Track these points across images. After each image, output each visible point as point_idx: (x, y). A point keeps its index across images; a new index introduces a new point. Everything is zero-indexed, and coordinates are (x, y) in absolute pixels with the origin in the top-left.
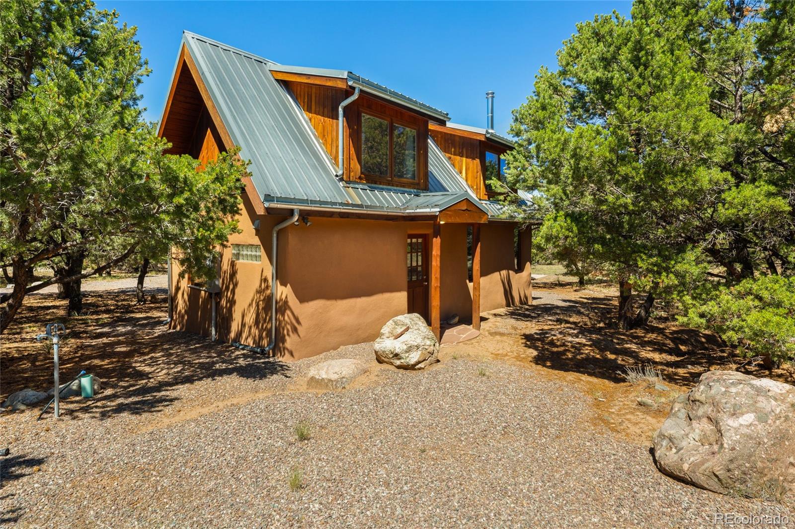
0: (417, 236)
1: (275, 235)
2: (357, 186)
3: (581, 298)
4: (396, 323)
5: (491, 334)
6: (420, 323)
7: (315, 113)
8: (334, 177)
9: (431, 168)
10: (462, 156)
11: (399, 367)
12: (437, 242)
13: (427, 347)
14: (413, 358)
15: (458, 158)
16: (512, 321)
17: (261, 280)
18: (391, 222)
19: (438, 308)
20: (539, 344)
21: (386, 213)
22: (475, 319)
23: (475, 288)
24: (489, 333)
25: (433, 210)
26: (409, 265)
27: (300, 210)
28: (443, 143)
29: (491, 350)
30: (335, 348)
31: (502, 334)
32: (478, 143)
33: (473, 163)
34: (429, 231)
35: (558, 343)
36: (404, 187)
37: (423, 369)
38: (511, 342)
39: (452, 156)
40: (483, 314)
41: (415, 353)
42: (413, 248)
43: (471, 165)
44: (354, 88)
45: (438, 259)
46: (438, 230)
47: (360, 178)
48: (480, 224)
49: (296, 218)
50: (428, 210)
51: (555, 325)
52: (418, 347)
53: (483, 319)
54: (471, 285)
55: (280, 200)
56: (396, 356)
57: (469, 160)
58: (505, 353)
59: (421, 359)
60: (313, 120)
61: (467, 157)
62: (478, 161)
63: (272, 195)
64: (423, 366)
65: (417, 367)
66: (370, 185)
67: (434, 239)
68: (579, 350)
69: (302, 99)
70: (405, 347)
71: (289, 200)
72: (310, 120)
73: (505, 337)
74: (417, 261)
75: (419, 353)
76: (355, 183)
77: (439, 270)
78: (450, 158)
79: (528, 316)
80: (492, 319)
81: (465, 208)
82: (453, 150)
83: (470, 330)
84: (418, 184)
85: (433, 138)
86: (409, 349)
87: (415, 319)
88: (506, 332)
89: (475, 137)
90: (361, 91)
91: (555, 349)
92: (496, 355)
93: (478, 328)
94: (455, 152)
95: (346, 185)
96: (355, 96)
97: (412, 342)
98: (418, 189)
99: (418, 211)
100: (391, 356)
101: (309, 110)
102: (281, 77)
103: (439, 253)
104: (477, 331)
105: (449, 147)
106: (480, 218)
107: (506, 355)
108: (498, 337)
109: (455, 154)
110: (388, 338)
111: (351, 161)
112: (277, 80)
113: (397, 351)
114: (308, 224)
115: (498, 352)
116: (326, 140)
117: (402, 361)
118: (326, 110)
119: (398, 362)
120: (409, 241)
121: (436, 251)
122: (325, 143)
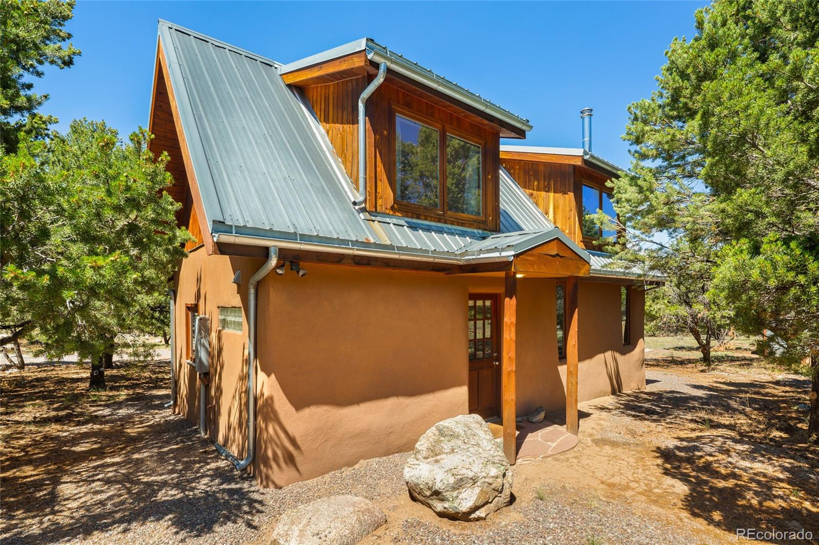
0: (483, 297)
1: (252, 291)
2: (388, 220)
3: (717, 382)
4: (441, 432)
5: (596, 442)
6: (481, 433)
7: (333, 122)
8: (352, 206)
9: (503, 205)
10: (548, 191)
11: (441, 515)
12: (510, 305)
13: (490, 481)
14: (466, 500)
15: (543, 194)
16: (627, 420)
17: (243, 361)
18: (442, 274)
19: (513, 403)
20: (687, 469)
21: (431, 260)
22: (571, 415)
23: (570, 373)
24: (593, 441)
25: (504, 254)
26: (472, 338)
27: (281, 250)
28: (522, 175)
29: (599, 474)
30: (350, 464)
31: (614, 444)
32: (571, 170)
33: (565, 199)
34: (501, 290)
35: (723, 471)
36: (462, 225)
37: (484, 519)
38: (632, 460)
39: (535, 193)
40: (583, 406)
41: (469, 491)
42: (476, 314)
43: (561, 202)
44: (376, 66)
45: (513, 329)
46: (512, 287)
47: (392, 208)
48: (577, 277)
49: (273, 262)
50: (497, 254)
51: (701, 431)
52: (474, 480)
53: (582, 415)
54: (563, 370)
55: (241, 230)
56: (437, 493)
57: (559, 195)
58: (624, 482)
59: (480, 502)
60: (330, 132)
61: (555, 192)
62: (571, 195)
63: (228, 222)
64: (483, 515)
65: (473, 516)
66: (409, 220)
67: (507, 300)
68: (770, 488)
69: (319, 106)
70: (452, 480)
71: (262, 233)
72: (328, 132)
73: (620, 450)
74: (484, 330)
75: (477, 490)
76: (384, 214)
77: (513, 346)
78: (531, 195)
79: (649, 412)
80: (596, 414)
81: (554, 252)
82: (536, 183)
83: (562, 434)
84: (485, 222)
85: (508, 171)
86: (459, 484)
87: (474, 425)
88: (619, 439)
89: (567, 162)
90: (389, 71)
91: (721, 484)
92: (609, 485)
93: (576, 429)
94: (538, 186)
95: (369, 217)
96: (380, 80)
97: (464, 471)
98: (484, 229)
99: (482, 256)
100: (428, 493)
101: (326, 120)
102: (292, 80)
103: (514, 320)
104: (574, 437)
105: (530, 181)
106: (578, 268)
107: (627, 488)
108: (607, 449)
109: (538, 190)
110: (426, 458)
111: (379, 183)
112: (289, 86)
113: (438, 486)
114: (301, 273)
115: (613, 480)
116: (345, 157)
117: (446, 505)
118: (345, 113)
119: (439, 506)
120: (471, 303)
121: (509, 317)
122: (344, 163)
